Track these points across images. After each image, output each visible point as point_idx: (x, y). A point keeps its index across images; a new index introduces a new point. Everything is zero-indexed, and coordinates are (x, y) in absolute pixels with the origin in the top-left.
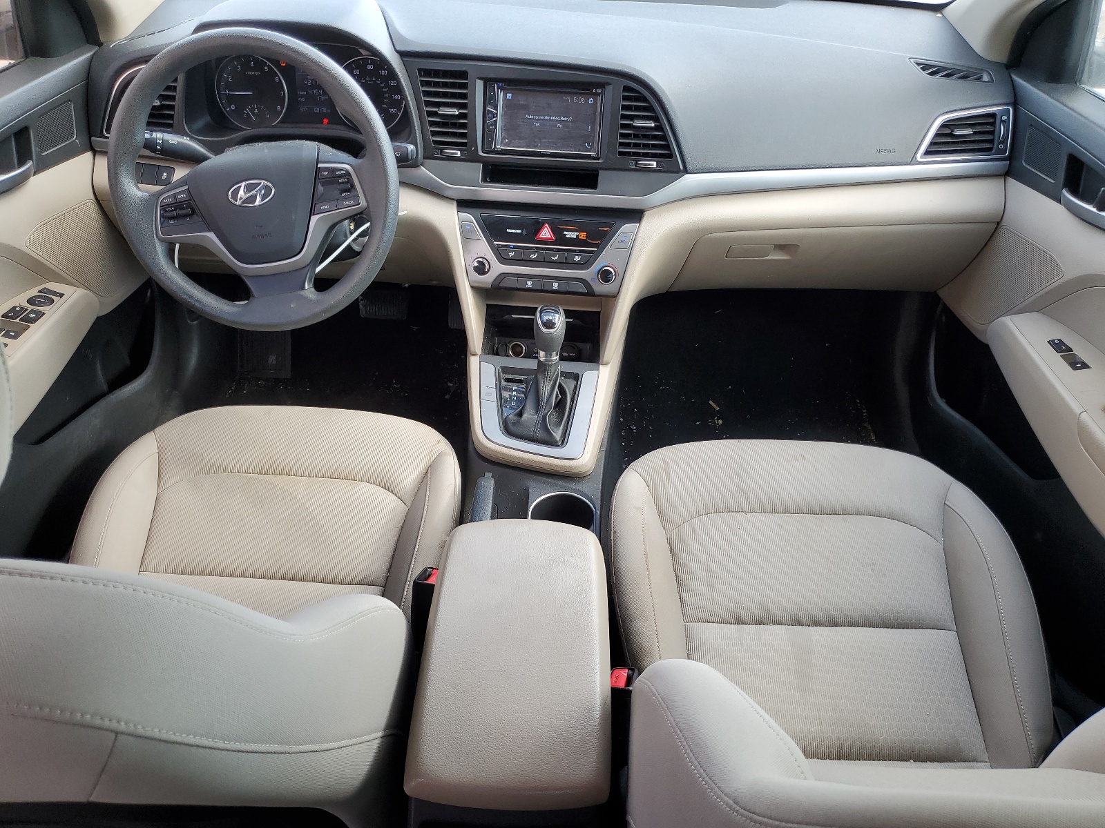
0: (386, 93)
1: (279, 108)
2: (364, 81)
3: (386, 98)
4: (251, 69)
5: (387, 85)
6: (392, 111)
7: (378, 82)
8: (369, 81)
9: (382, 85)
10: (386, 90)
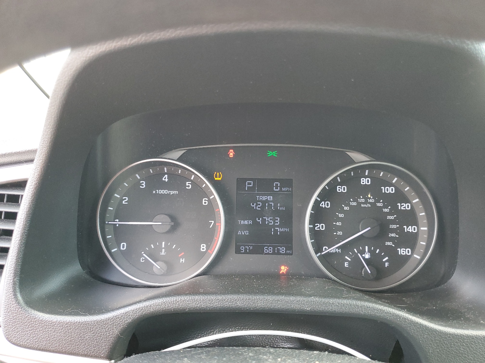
0: (393, 222)
1: (203, 247)
2: (355, 204)
3: (393, 231)
4: (164, 186)
5: (395, 210)
6: (402, 251)
7: (379, 205)
8: (363, 203)
9: (386, 210)
10: (392, 218)
